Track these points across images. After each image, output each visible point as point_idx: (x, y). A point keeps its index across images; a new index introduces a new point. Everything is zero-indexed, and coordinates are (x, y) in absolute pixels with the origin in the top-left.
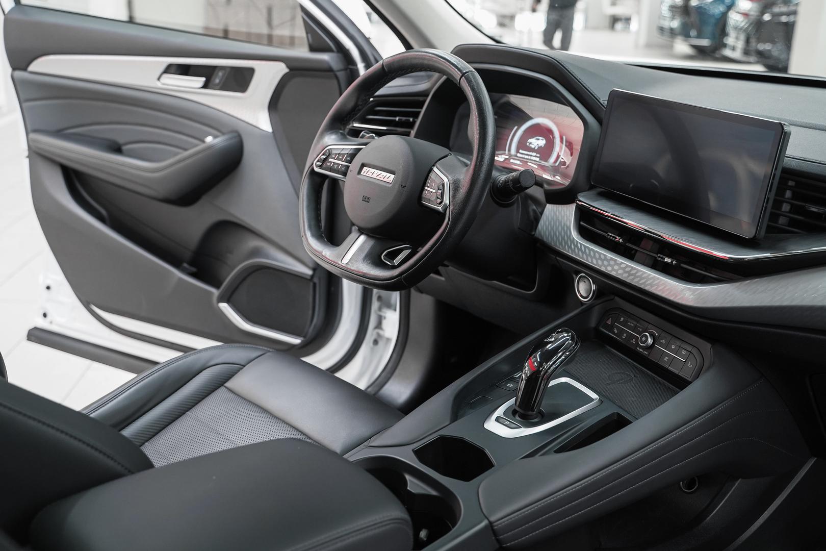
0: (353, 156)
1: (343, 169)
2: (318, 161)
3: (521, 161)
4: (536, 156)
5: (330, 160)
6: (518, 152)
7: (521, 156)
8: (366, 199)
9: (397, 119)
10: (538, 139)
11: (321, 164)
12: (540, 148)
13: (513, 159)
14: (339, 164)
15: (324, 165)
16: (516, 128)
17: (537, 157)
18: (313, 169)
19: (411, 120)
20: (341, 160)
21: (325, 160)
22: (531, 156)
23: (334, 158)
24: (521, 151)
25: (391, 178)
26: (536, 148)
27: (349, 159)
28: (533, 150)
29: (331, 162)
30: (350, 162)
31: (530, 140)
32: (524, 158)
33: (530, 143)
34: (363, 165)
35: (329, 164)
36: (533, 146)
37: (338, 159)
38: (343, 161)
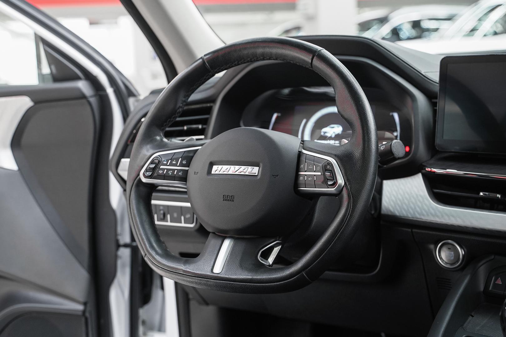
0: (188, 158)
1: (180, 174)
2: (147, 170)
5: (161, 167)
8: (229, 198)
9: (185, 128)
10: (333, 127)
11: (150, 173)
14: (174, 170)
15: (155, 174)
16: (304, 121)
18: (140, 180)
19: (200, 127)
20: (175, 165)
21: (154, 169)
23: (166, 165)
25: (255, 170)
26: (333, 136)
27: (184, 162)
28: (330, 138)
29: (163, 169)
30: (188, 165)
31: (324, 130)
33: (325, 133)
34: (211, 165)
35: (161, 172)
36: (329, 135)
37: (171, 165)
38: (178, 166)
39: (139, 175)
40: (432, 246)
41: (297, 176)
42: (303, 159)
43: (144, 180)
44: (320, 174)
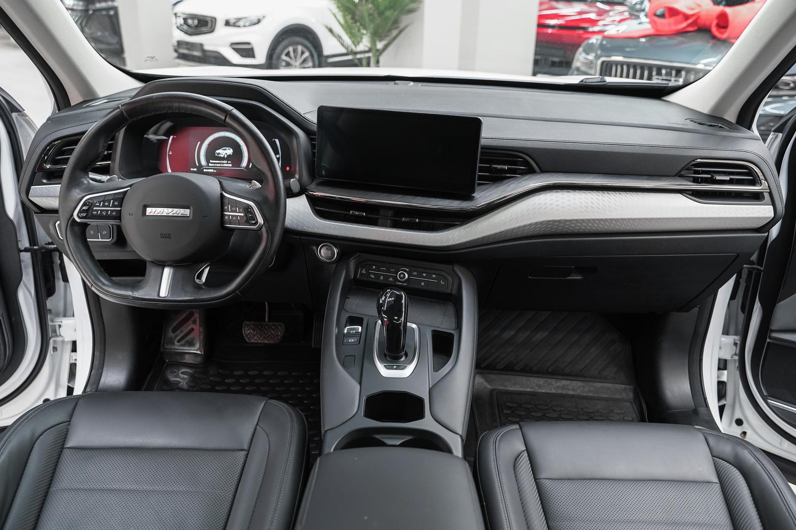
0: (120, 200)
1: (114, 214)
2: (80, 212)
3: (214, 169)
4: (228, 163)
5: (94, 208)
6: (208, 162)
7: (213, 165)
8: (164, 236)
10: (226, 149)
11: (84, 214)
12: (229, 156)
13: (206, 169)
14: (107, 211)
15: (90, 215)
16: (199, 143)
17: (230, 163)
18: (75, 220)
20: (108, 206)
21: (87, 211)
22: (223, 164)
23: (99, 206)
24: (211, 161)
25: (187, 212)
26: (226, 157)
27: (116, 203)
28: (223, 159)
29: (97, 211)
30: (120, 206)
31: (218, 151)
32: (216, 166)
33: (219, 154)
34: (145, 207)
35: (95, 213)
36: (222, 156)
37: (104, 206)
38: (111, 207)
39: (72, 215)
40: (315, 248)
41: (223, 216)
42: (226, 201)
43: (78, 220)
44: (242, 214)
